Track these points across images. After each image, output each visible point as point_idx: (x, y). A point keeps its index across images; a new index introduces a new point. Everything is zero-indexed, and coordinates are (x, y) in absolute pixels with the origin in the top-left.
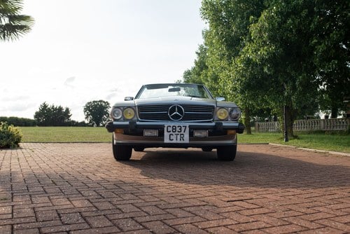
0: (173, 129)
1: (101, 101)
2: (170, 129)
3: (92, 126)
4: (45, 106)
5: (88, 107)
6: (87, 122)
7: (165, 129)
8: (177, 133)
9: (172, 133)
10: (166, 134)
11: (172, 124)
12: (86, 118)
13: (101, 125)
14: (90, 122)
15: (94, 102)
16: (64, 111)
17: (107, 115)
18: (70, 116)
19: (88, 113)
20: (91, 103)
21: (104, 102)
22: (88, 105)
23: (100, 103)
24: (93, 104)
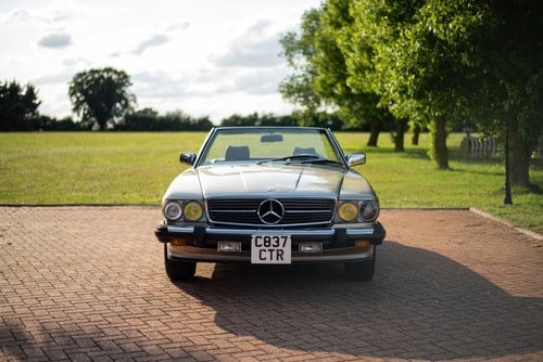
0: (265, 242)
1: (108, 70)
2: (260, 242)
3: (89, 129)
6: (77, 118)
7: (253, 241)
8: (271, 248)
9: (263, 247)
10: (255, 251)
11: (263, 233)
12: (76, 109)
13: (110, 126)
14: (85, 119)
15: (93, 72)
16: (23, 93)
17: (123, 102)
18: (36, 106)
19: (78, 98)
20: (85, 74)
21: (116, 72)
22: (80, 80)
23: (105, 75)
24: (90, 78)
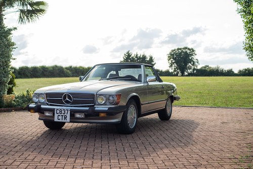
0: (60, 112)
1: (186, 48)
3: (177, 75)
4: (129, 55)
5: (173, 55)
6: (171, 71)
7: (55, 111)
8: (62, 114)
9: (59, 114)
10: (56, 115)
12: (171, 66)
13: (186, 74)
14: (175, 71)
15: (178, 49)
16: (148, 59)
17: (192, 63)
18: (153, 65)
19: (172, 61)
20: (175, 50)
21: (189, 49)
22: (173, 53)
23: (184, 50)
24: (177, 52)
